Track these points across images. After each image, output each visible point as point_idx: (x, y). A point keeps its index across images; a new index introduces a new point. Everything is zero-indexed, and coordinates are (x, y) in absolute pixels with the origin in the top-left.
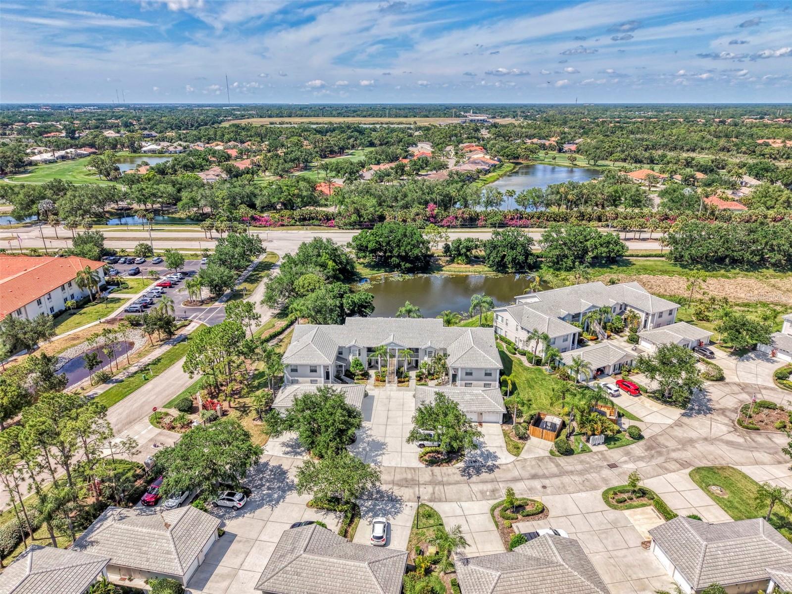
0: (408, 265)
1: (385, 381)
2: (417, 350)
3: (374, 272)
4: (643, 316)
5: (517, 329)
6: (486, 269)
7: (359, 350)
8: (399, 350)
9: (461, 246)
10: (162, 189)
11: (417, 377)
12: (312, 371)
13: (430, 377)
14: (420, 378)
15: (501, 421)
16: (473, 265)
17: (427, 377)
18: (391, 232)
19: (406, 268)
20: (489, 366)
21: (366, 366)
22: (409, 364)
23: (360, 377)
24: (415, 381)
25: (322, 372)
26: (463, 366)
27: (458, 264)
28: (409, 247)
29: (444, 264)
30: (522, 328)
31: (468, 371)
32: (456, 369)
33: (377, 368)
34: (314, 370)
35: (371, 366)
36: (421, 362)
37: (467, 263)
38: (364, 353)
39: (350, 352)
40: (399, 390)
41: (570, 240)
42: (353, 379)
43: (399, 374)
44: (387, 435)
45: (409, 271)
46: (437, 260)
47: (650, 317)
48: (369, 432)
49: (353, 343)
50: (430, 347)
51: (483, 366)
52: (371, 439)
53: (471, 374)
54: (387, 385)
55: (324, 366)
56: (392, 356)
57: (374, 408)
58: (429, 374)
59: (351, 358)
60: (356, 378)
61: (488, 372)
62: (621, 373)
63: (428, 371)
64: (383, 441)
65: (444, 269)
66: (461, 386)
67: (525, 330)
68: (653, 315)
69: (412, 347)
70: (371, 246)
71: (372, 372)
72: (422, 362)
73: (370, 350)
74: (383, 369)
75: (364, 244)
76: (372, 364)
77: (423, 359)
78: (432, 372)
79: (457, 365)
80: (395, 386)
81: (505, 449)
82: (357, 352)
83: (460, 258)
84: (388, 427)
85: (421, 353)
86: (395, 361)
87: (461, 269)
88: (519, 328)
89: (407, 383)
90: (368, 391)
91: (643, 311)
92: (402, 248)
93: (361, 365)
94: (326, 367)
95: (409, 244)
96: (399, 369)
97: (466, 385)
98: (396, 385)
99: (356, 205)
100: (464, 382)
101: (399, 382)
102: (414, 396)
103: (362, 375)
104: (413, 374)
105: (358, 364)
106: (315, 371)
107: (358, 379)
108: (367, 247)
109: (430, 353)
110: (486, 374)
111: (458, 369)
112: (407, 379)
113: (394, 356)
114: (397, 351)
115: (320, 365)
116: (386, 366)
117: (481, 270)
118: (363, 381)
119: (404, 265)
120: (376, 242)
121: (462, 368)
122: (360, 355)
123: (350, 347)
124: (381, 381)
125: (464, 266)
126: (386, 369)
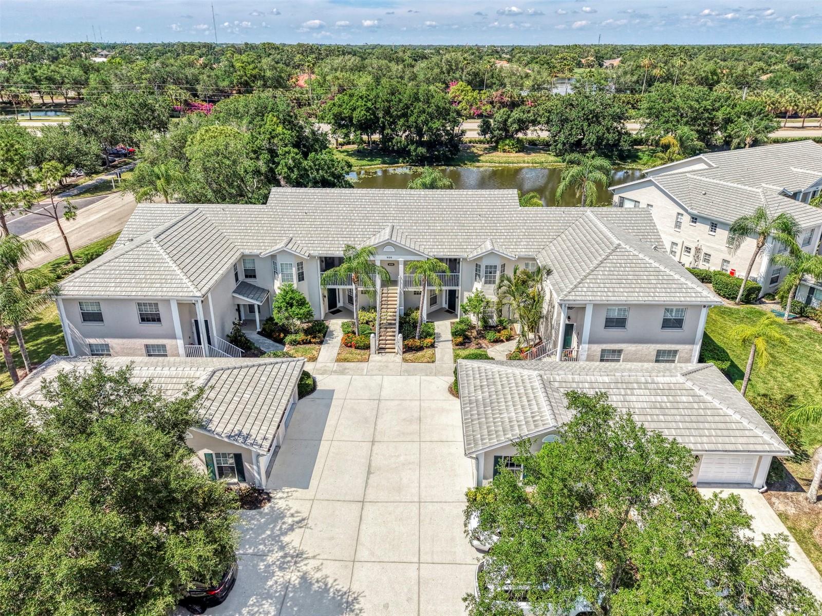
0: (422, 150)
1: (368, 347)
2: (454, 263)
3: (364, 162)
5: (678, 225)
6: (552, 158)
7: (300, 265)
8: (406, 263)
9: (510, 120)
10: (63, 72)
11: (455, 334)
12: (145, 319)
13: (491, 335)
14: (463, 337)
15: (761, 480)
16: (529, 154)
17: (481, 335)
18: (393, 94)
19: (417, 155)
20: (678, 298)
21: (320, 309)
22: (433, 300)
23: (301, 337)
24: (450, 345)
25: (174, 318)
26: (600, 298)
27: (504, 151)
28: (423, 117)
29: (481, 153)
30: (694, 219)
31: (615, 314)
32: (575, 311)
33: (350, 313)
34: (150, 316)
35: (333, 308)
36: (465, 297)
37: (519, 151)
38: (314, 272)
39: (275, 272)
40: (409, 373)
41: (691, 107)
42: (281, 342)
43: (407, 325)
44: (363, 554)
45: (423, 161)
46: (469, 148)
48: (293, 540)
49: (280, 246)
50: (492, 254)
51: (662, 297)
52: (294, 577)
53: (620, 323)
54: (375, 358)
55: (180, 305)
56: (389, 282)
57: (327, 433)
58: (487, 327)
59: (277, 286)
60: (289, 338)
61: (674, 315)
63: (485, 321)
64: (343, 586)
65: (481, 158)
66: (589, 358)
67: (704, 220)
69: (441, 255)
70: (359, 114)
71: (336, 325)
72: (466, 294)
73: (329, 263)
74: (366, 316)
75: (346, 113)
76: (340, 304)
77: (470, 290)
78: (494, 321)
79: (577, 298)
80: (395, 359)
82: (294, 271)
83: (507, 142)
84: (370, 511)
85: (465, 271)
86: (396, 293)
87: (510, 160)
88: (686, 219)
89: (428, 352)
90: (319, 378)
92: (412, 119)
93: (302, 303)
94: (186, 307)
95: (424, 112)
96: (406, 314)
97: (605, 356)
98: (399, 358)
99: (340, 81)
100: (597, 348)
101: (408, 349)
102: (455, 390)
103: (307, 332)
104: (444, 328)
105: (294, 301)
106: (156, 319)
107: (295, 343)
108: (351, 119)
109: (491, 270)
110: (668, 323)
111: (583, 309)
112: (428, 340)
113: (395, 283)
114: (401, 267)
115: (167, 301)
116: (375, 308)
117: (543, 160)
118: (307, 346)
119: (415, 150)
120: (368, 109)
121: (595, 305)
122: (301, 277)
123: (273, 257)
124: (357, 348)
125: (514, 155)
126: (372, 316)
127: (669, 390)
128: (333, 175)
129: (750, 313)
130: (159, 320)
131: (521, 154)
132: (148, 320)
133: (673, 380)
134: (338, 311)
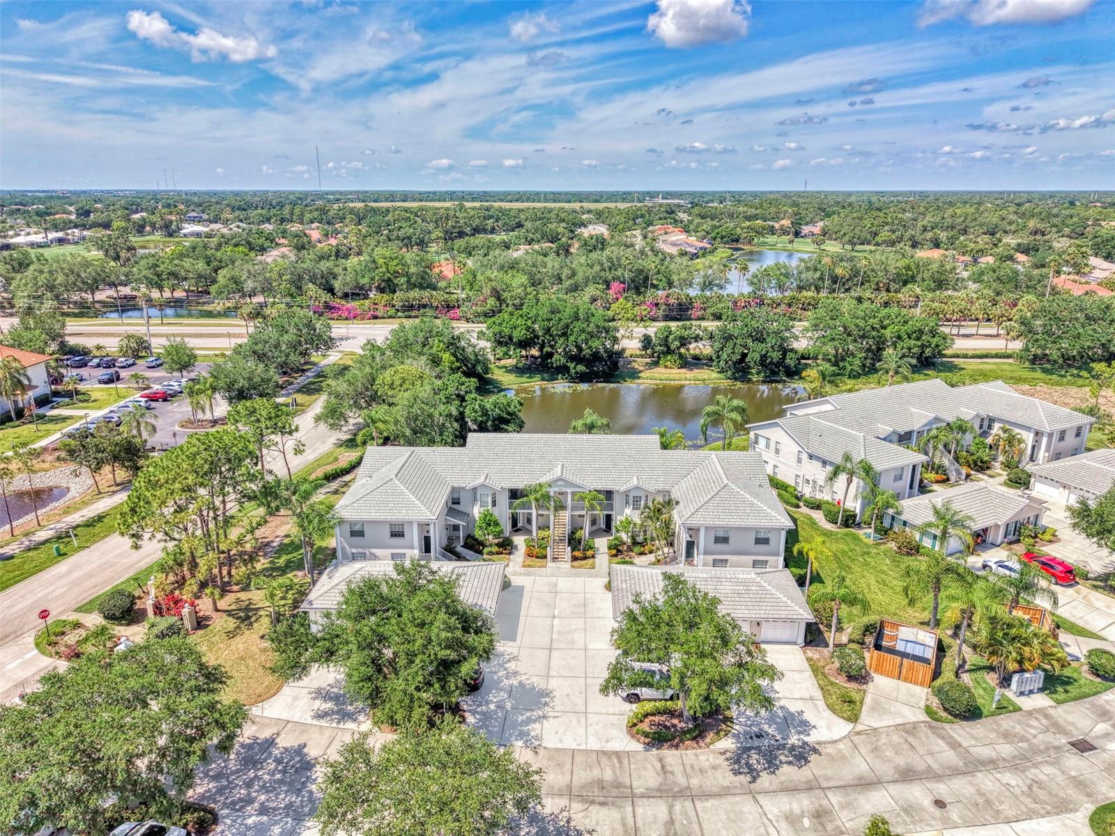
0: (581, 368)
1: (545, 557)
2: (609, 494)
3: (524, 379)
4: (1029, 438)
5: (799, 460)
6: (715, 375)
7: (494, 495)
8: (573, 494)
9: (671, 337)
10: (187, 265)
11: (609, 548)
12: (394, 535)
13: (637, 549)
14: (617, 550)
15: (801, 640)
16: (691, 370)
17: (630, 549)
18: (553, 312)
19: (577, 373)
20: (764, 523)
21: (506, 527)
22: (594, 522)
23: (495, 549)
24: (606, 557)
25: (414, 536)
26: (710, 523)
27: (666, 367)
28: (583, 336)
29: (642, 368)
30: (811, 457)
31: (721, 534)
32: (692, 530)
33: (529, 532)
34: (397, 534)
35: (516, 528)
36: (618, 520)
37: (682, 367)
38: (504, 500)
39: (475, 500)
40: (576, 575)
42: (480, 552)
43: (573, 541)
44: (553, 673)
45: (583, 378)
46: (630, 362)
47: (1045, 440)
48: (512, 666)
49: (480, 481)
50: (637, 488)
51: (751, 522)
52: (515, 683)
53: (725, 540)
54: (550, 564)
55: (420, 525)
56: (560, 507)
57: (523, 612)
58: (635, 543)
59: (477, 512)
60: (486, 550)
61: (762, 536)
62: (1018, 541)
63: (633, 538)
64: (543, 686)
65: (641, 375)
66: (704, 565)
67: (818, 458)
68: (1050, 435)
69: (599, 488)
70: (518, 335)
71: (519, 540)
72: (619, 518)
73: (514, 494)
74: (543, 534)
75: (507, 331)
76: (520, 525)
77: (622, 514)
78: (640, 539)
79: (695, 521)
80: (566, 565)
81: (821, 704)
82: (490, 500)
83: (669, 358)
84: (555, 654)
85: (617, 501)
86: (565, 516)
87: (672, 377)
88: (805, 456)
89: (591, 561)
90: (512, 578)
91: (1028, 429)
92: (572, 338)
93: (497, 524)
94: (424, 526)
95: (584, 332)
96: (573, 533)
97: (715, 563)
98: (568, 565)
99: (493, 284)
100: (710, 558)
101: (575, 559)
102: (609, 587)
103: (498, 545)
104: (602, 543)
105: (490, 522)
106: (401, 535)
107: (491, 553)
108: (511, 338)
109: (637, 500)
110: (759, 541)
111: (698, 530)
112: (589, 553)
113: (563, 508)
114: (569, 497)
115: (411, 523)
116: (548, 527)
117: (706, 377)
118: (500, 556)
119: (575, 368)
120: (528, 329)
121: (706, 528)
122: (494, 503)
123: (475, 489)
124: (537, 557)
125: (676, 371)
126: (547, 533)
127: (745, 583)
128: (509, 414)
129: (847, 535)
130: (403, 536)
131: (683, 370)
132: (396, 536)
133: (749, 576)
134: (519, 530)
